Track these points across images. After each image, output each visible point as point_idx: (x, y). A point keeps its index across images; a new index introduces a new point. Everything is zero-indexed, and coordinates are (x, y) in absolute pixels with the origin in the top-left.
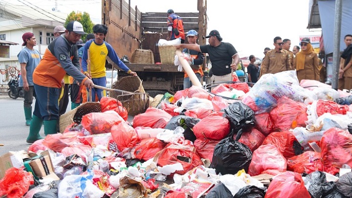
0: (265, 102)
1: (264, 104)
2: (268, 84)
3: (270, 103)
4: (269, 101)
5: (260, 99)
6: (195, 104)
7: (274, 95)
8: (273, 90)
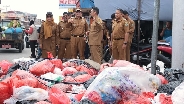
0: (111, 97)
1: (110, 100)
2: (113, 79)
3: (115, 98)
4: (115, 96)
5: (107, 95)
6: (28, 94)
7: (119, 91)
8: (118, 85)
